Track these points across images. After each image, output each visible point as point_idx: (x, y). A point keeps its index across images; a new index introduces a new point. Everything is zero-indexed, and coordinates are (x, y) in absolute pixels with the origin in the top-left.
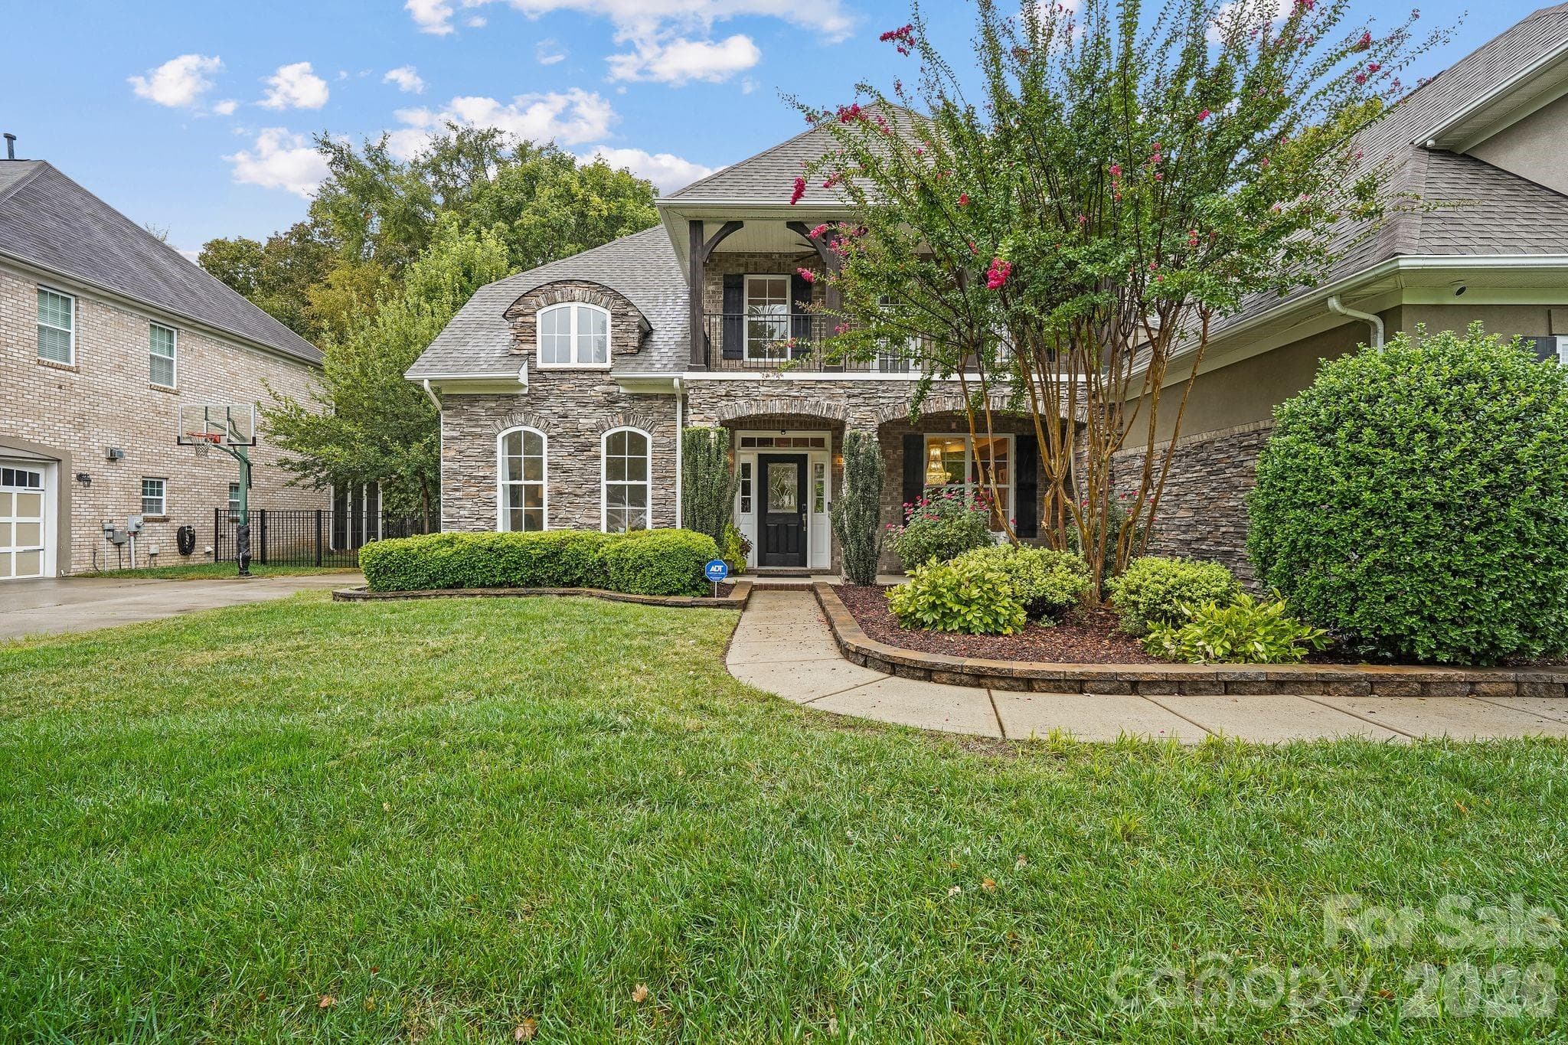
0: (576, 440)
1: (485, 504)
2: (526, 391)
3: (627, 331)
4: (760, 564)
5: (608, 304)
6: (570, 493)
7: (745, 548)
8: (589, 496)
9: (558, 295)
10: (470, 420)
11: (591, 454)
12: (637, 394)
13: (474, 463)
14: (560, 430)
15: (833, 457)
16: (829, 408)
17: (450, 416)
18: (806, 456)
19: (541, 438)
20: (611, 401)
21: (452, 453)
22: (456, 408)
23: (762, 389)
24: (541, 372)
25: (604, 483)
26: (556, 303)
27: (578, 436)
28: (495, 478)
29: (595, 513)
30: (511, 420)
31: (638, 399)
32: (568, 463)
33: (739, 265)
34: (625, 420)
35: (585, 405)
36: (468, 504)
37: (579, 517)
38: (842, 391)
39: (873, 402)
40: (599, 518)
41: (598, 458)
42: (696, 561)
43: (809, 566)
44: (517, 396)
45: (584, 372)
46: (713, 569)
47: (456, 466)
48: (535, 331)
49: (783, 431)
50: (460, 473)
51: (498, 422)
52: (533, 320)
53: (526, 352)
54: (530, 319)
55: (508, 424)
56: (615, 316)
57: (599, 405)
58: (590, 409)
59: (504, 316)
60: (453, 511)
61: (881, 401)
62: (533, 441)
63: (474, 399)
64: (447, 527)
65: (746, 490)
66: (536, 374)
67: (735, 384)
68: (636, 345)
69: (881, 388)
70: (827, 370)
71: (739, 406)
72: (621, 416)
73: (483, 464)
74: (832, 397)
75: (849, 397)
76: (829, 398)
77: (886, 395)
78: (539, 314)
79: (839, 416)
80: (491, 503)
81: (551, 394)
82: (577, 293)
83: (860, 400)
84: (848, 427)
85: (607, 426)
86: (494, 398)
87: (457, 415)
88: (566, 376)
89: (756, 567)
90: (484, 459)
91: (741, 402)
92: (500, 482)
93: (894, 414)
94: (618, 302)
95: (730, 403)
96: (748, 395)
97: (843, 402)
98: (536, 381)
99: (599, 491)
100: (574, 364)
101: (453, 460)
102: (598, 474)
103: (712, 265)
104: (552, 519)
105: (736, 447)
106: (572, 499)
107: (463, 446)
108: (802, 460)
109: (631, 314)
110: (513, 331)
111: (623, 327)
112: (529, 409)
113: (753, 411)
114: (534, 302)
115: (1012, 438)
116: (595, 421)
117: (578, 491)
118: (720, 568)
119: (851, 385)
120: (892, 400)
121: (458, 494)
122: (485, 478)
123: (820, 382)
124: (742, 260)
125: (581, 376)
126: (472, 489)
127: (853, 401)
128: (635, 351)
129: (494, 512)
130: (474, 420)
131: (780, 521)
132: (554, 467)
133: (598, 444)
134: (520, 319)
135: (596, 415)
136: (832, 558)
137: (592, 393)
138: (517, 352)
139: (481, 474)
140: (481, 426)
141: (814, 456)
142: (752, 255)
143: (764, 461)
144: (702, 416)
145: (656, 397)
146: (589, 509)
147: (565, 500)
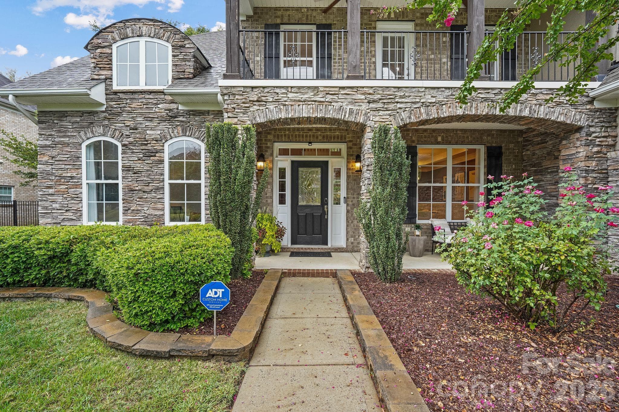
0: (144, 147)
1: (73, 199)
2: (103, 109)
3: (184, 60)
4: (293, 243)
5: (169, 38)
6: (140, 190)
7: (280, 233)
8: (155, 193)
9: (129, 31)
10: (59, 131)
11: (156, 158)
12: (192, 111)
13: (63, 166)
14: (131, 139)
15: (348, 162)
16: (351, 112)
17: (44, 129)
18: (327, 162)
19: (116, 146)
20: (172, 117)
21: (46, 158)
22: (48, 122)
23: (290, 95)
24: (116, 93)
25: (167, 182)
26: (127, 37)
27: (146, 145)
28: (80, 178)
29: (159, 206)
30: (92, 132)
31: (194, 115)
32: (138, 166)
33: (276, 17)
34: (183, 132)
35: (151, 120)
36: (60, 199)
37: (147, 210)
38: (363, 97)
39: (391, 106)
40: (163, 210)
41: (162, 162)
42: (187, 283)
43: (329, 245)
44: (97, 112)
45: (151, 92)
46: (211, 294)
47: (49, 168)
48: (111, 60)
49: (310, 143)
50: (52, 174)
51: (82, 133)
52: (109, 51)
53: (103, 77)
54: (107, 50)
55: (90, 135)
56: (174, 47)
57: (162, 120)
58: (156, 122)
59: (86, 48)
60: (47, 204)
61: (399, 105)
62: (110, 149)
63: (63, 115)
64: (43, 217)
65: (282, 187)
66: (111, 94)
67: (266, 90)
68: (192, 71)
69: (399, 94)
70: (348, 78)
71: (270, 111)
72: (180, 128)
73: (70, 167)
74: (354, 102)
75: (369, 102)
76: (351, 103)
77: (403, 100)
78: (114, 46)
79: (361, 119)
80: (78, 198)
81: (124, 111)
82: (144, 29)
83: (380, 105)
84: (368, 129)
85: (169, 137)
86: (80, 114)
87: (50, 128)
88: (136, 96)
89: (289, 245)
90: (71, 163)
91: (272, 107)
92: (84, 181)
93: (410, 118)
94: (177, 36)
95: (261, 108)
96: (277, 101)
97: (364, 107)
98: (112, 100)
99: (163, 188)
100: (142, 87)
101: (46, 163)
102: (162, 174)
103: (256, 17)
104: (126, 211)
105: (275, 155)
106: (141, 194)
107: (54, 153)
108: (324, 166)
109: (187, 46)
110: (93, 60)
111: (181, 57)
112: (106, 122)
113: (283, 115)
114: (110, 37)
115: (482, 149)
116: (159, 132)
117: (146, 189)
118: (220, 291)
119: (371, 91)
120: (409, 105)
121: (51, 191)
122: (72, 178)
123: (343, 88)
124: (279, 13)
125: (147, 96)
126: (62, 187)
127: (372, 105)
128: (191, 76)
129: (80, 205)
130: (63, 132)
131: (308, 211)
132: (127, 169)
133: (162, 151)
134: (99, 51)
135: (159, 128)
136: (347, 239)
137: (157, 110)
138: (96, 77)
139: (69, 175)
140: (68, 136)
141: (334, 163)
142: (287, 9)
143: (295, 165)
144: (236, 120)
145: (208, 112)
146: (155, 203)
147: (136, 196)
